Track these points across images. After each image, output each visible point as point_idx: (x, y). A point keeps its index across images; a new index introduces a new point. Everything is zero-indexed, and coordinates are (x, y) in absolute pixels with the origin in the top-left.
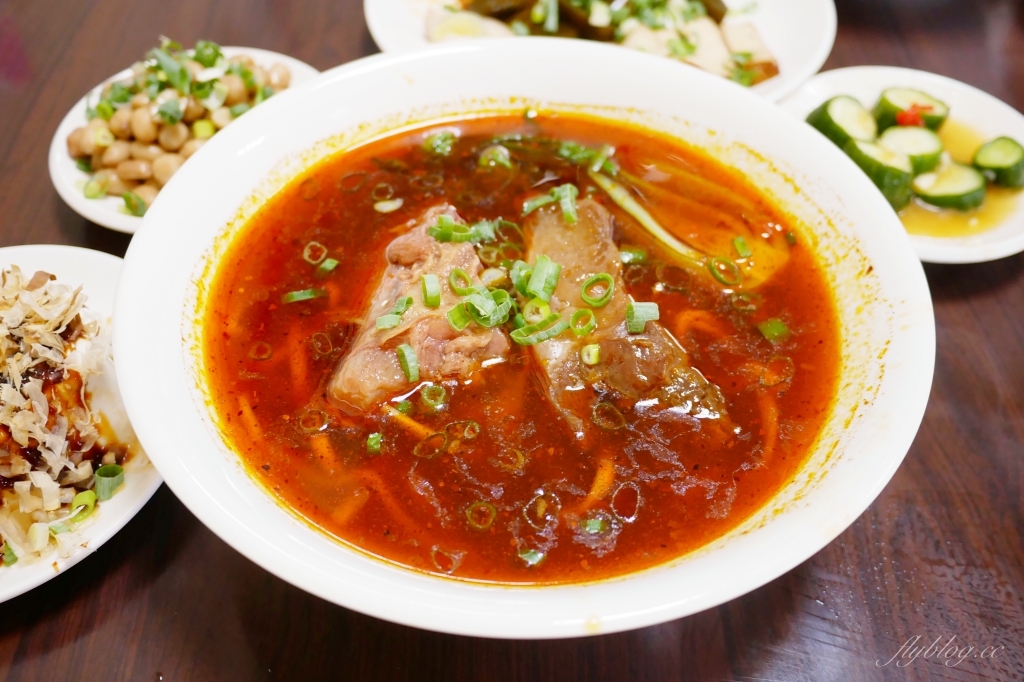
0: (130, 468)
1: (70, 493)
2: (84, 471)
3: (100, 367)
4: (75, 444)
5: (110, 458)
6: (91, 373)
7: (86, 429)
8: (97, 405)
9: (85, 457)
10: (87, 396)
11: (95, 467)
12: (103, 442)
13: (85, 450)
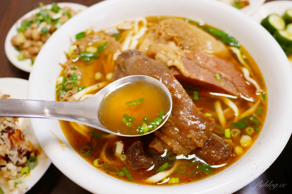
0: (40, 158)
1: (20, 168)
2: (24, 160)
3: (28, 127)
4: (20, 152)
5: (32, 155)
6: (24, 130)
7: (24, 147)
8: (27, 139)
9: (24, 155)
10: (24, 136)
11: (28, 158)
12: (30, 149)
13: (24, 153)
